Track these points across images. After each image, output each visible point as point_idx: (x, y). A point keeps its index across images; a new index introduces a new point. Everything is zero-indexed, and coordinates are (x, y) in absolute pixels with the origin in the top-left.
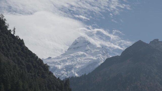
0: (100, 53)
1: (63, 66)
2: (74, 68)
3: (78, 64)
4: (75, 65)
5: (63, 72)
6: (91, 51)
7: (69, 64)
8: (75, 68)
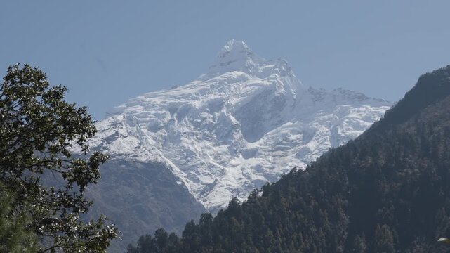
0: (276, 72)
1: (203, 102)
2: (226, 103)
3: (234, 96)
4: (228, 98)
5: (205, 115)
6: (256, 69)
7: (216, 97)
8: (228, 106)
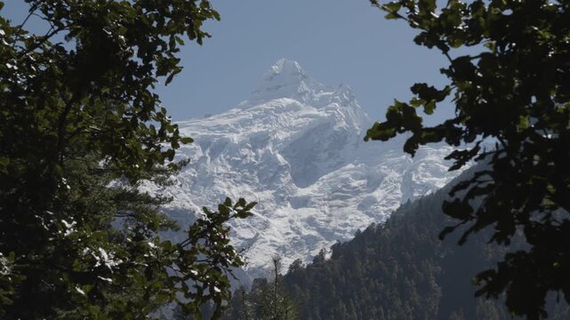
0: (336, 101)
1: (243, 135)
2: (272, 138)
3: (282, 129)
5: (245, 152)
7: (260, 130)
8: (276, 142)
